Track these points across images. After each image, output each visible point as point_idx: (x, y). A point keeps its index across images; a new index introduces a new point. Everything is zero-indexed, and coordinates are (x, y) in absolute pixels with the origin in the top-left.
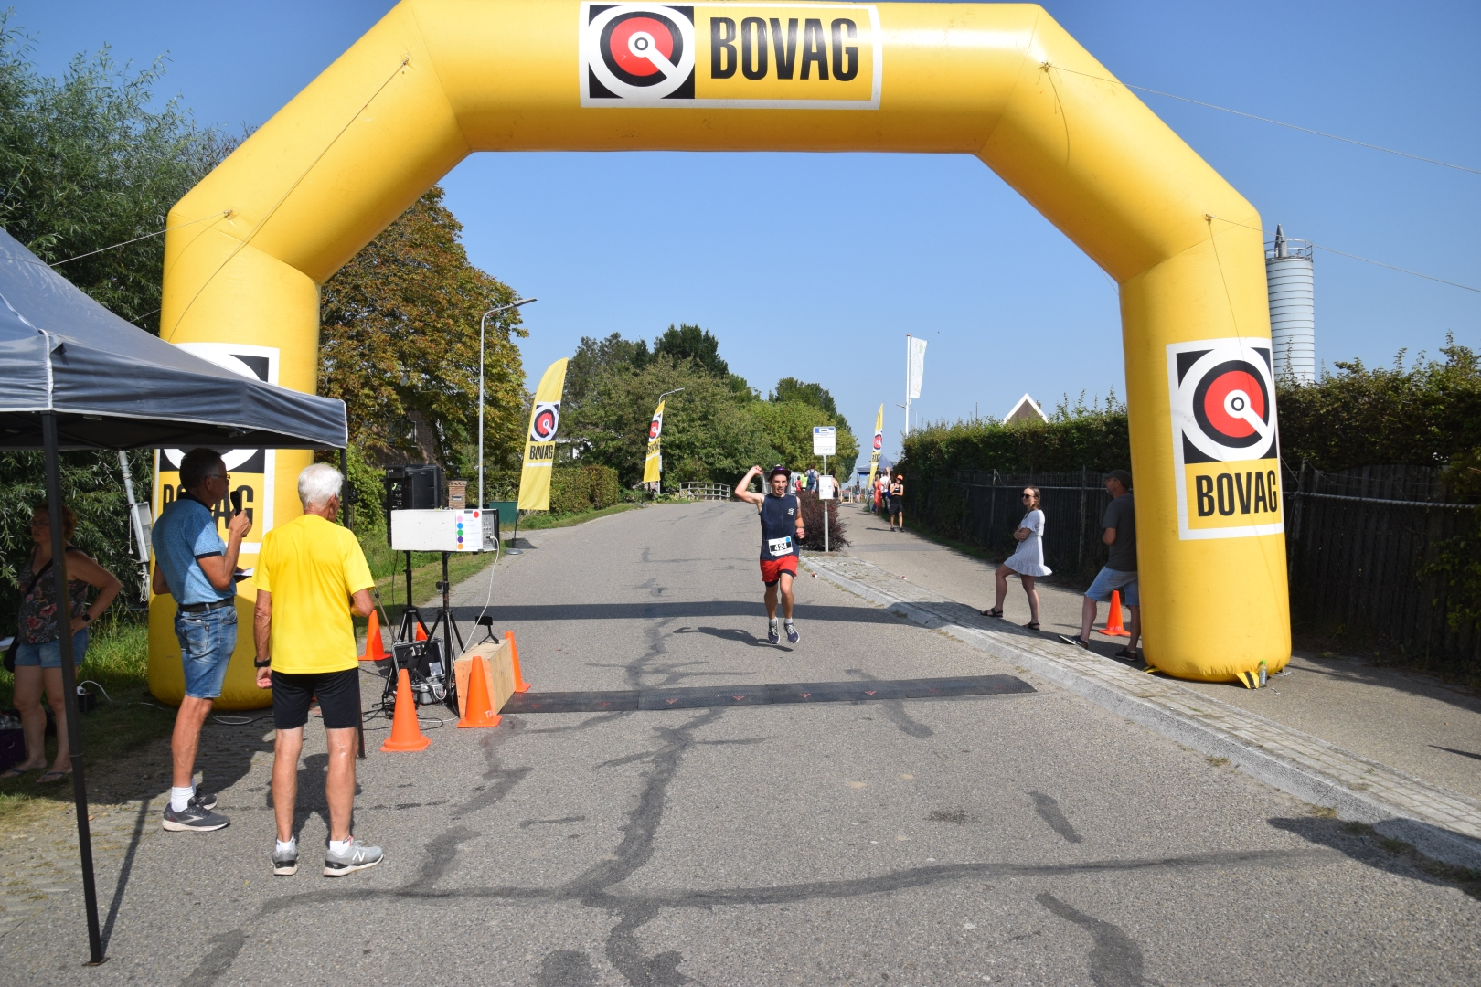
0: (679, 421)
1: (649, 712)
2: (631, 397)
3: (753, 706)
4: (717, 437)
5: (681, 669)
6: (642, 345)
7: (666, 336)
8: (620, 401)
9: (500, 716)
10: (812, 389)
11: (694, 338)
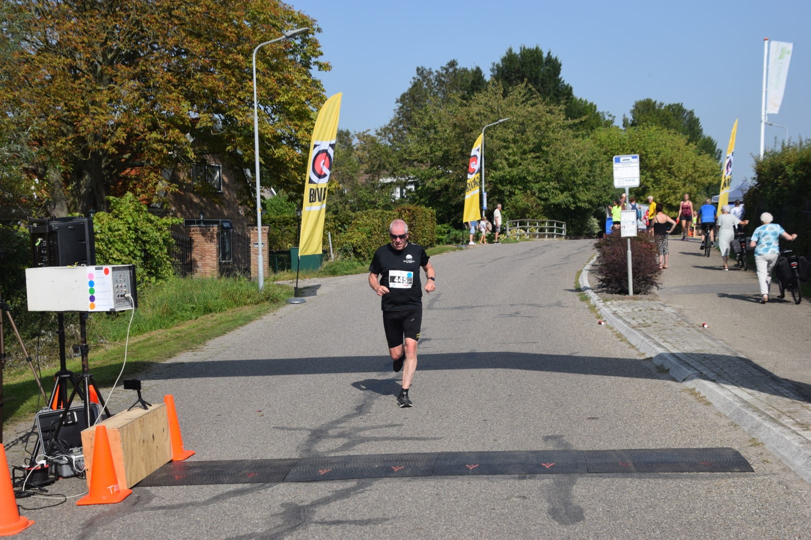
0: (509, 154)
1: (293, 485)
3: (407, 479)
4: (551, 170)
5: (367, 433)
6: (478, 72)
7: (504, 60)
8: (446, 135)
9: (131, 491)
10: (673, 110)
11: (534, 61)
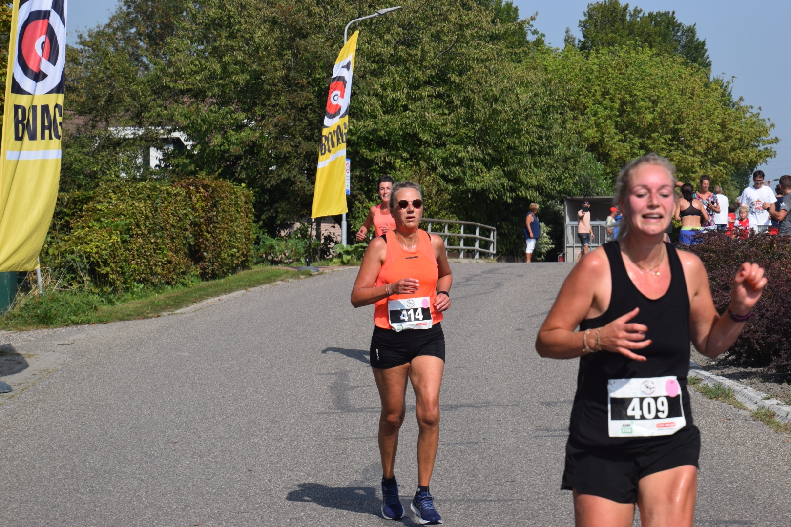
2: (277, 33)
8: (256, 41)
10: (658, 23)
